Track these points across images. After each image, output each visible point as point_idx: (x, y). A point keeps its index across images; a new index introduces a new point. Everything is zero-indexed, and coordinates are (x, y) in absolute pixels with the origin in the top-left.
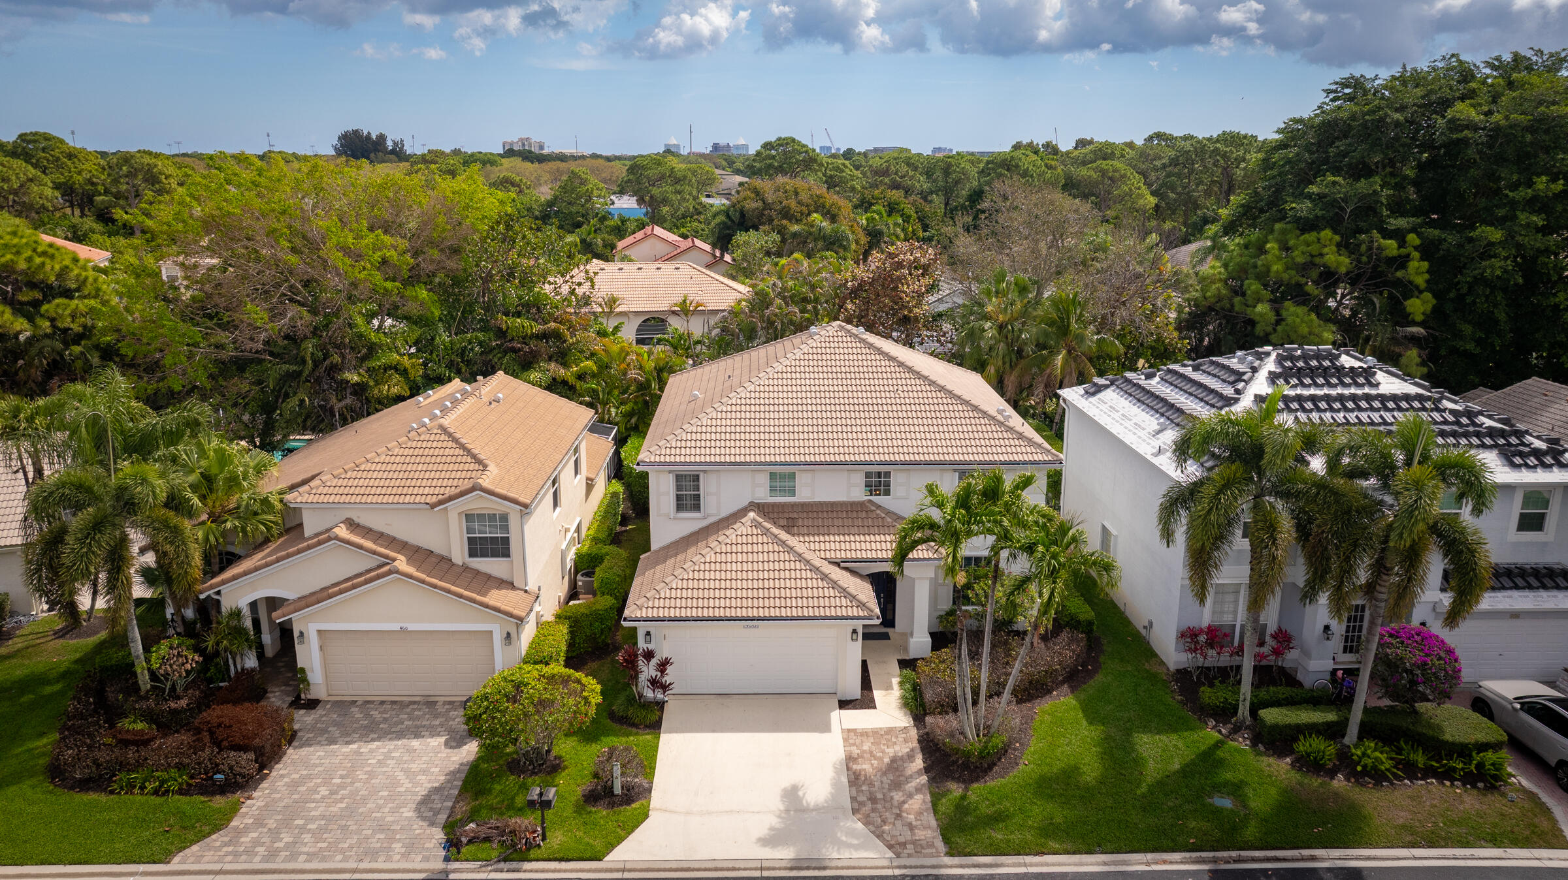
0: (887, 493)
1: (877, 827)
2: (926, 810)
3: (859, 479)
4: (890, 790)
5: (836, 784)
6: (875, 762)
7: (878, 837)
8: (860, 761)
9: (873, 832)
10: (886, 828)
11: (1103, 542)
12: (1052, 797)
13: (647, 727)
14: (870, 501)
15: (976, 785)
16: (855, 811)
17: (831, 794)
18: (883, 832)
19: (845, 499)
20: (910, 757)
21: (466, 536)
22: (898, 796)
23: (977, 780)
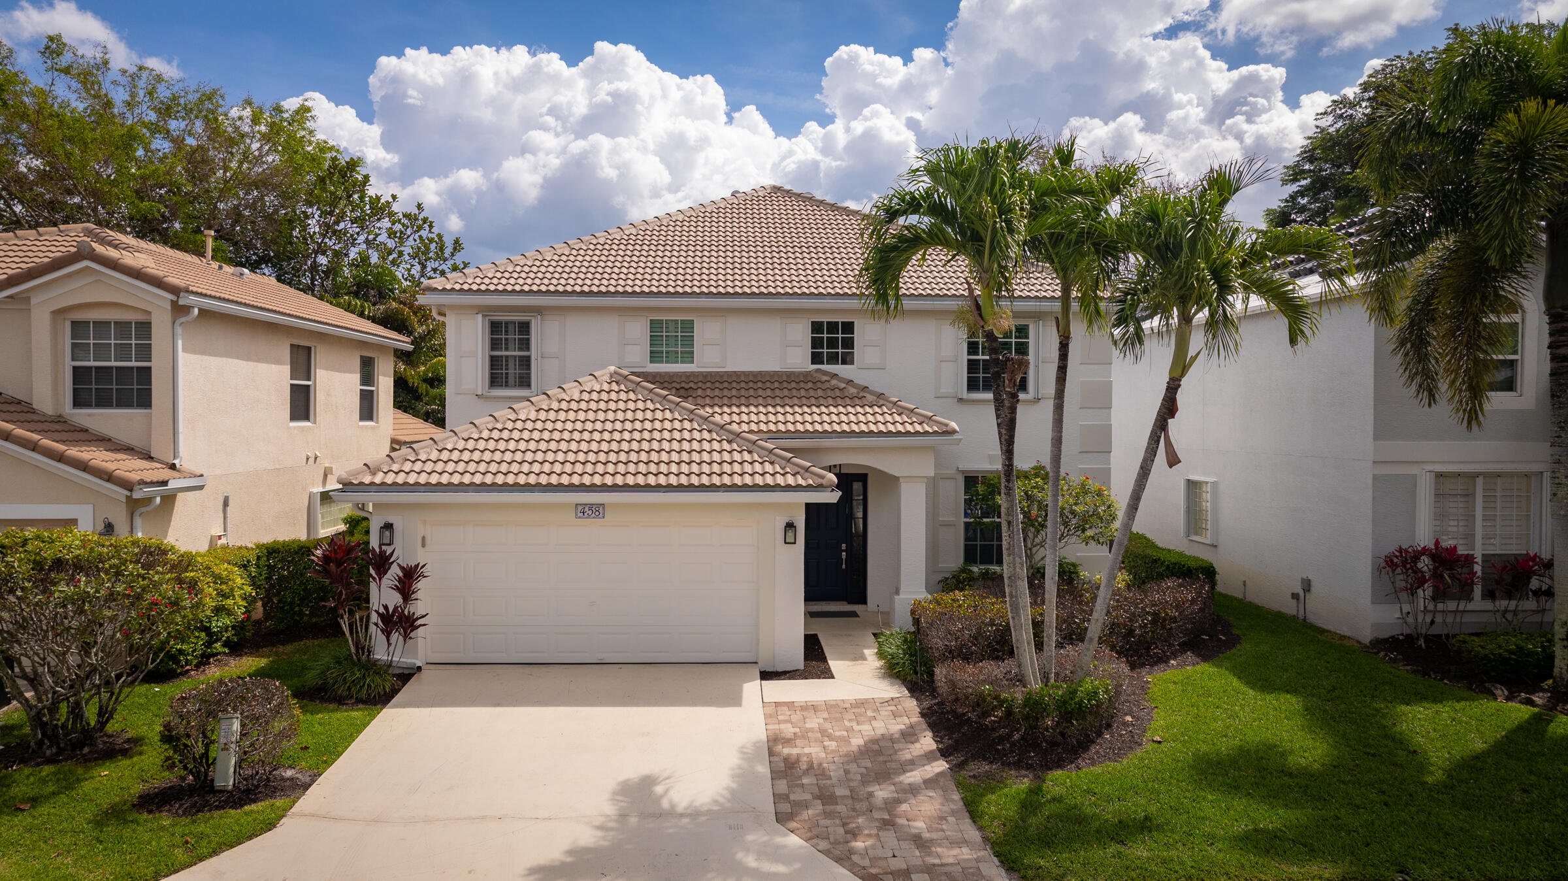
0: (847, 360)
1: (836, 843)
2: (953, 813)
3: (800, 334)
4: (865, 782)
5: (744, 777)
6: (832, 745)
7: (838, 860)
8: (798, 742)
9: (826, 853)
10: (859, 844)
11: (1188, 510)
12: (1237, 788)
13: (360, 701)
14: (818, 370)
15: (1058, 773)
16: (781, 818)
17: (732, 792)
18: (851, 852)
19: (777, 369)
20: (909, 735)
21: (68, 364)
22: (882, 793)
23: (1059, 765)
